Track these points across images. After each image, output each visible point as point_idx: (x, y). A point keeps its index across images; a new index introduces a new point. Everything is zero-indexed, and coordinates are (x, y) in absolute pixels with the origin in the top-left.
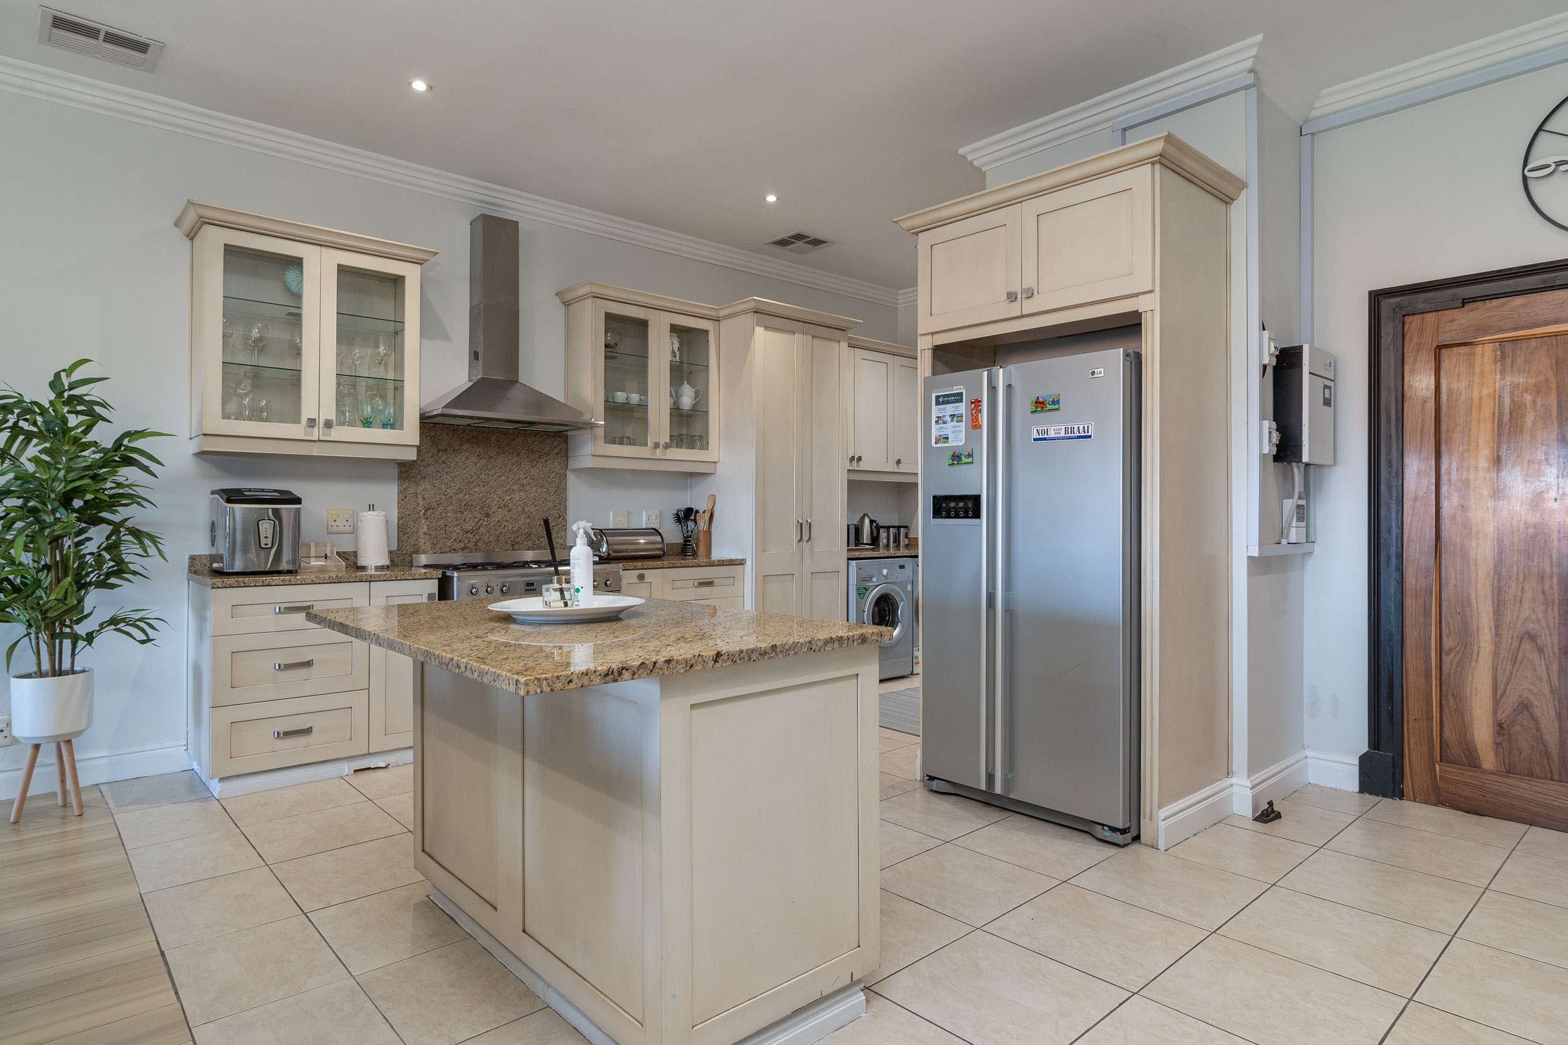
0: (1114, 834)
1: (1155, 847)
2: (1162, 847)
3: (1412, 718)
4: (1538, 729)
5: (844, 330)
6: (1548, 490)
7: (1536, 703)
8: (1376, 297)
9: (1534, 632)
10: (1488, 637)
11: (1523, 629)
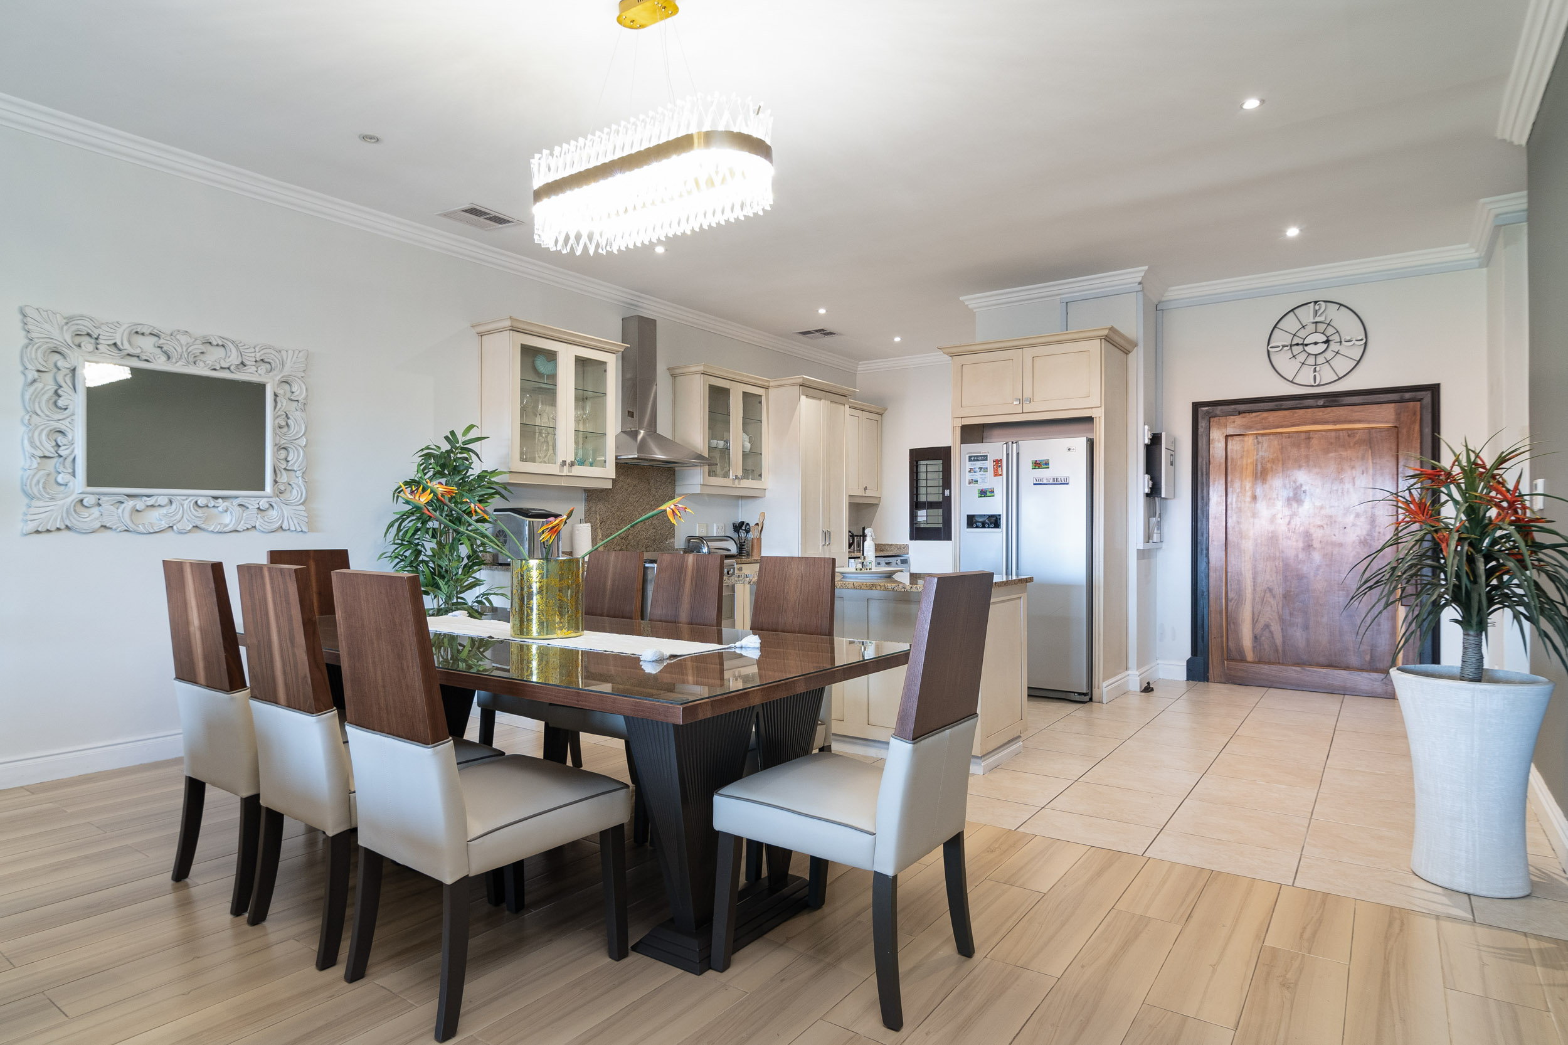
0: (1081, 697)
1: (1100, 702)
2: (1104, 701)
3: (1213, 637)
4: (1273, 637)
5: (846, 396)
6: (1278, 513)
7: (1272, 624)
8: (1196, 406)
9: (1271, 587)
10: (1250, 590)
11: (1266, 586)
